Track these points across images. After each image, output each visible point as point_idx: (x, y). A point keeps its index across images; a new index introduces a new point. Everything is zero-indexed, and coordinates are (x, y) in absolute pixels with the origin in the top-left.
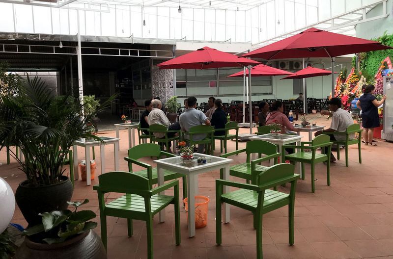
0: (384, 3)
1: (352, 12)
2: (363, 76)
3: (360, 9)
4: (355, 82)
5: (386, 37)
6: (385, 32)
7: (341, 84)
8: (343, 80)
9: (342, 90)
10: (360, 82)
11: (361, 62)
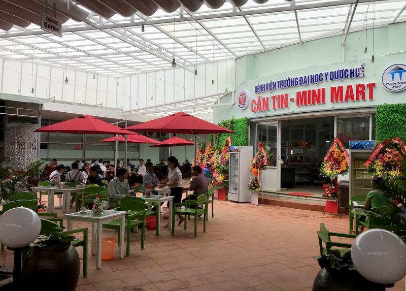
0: (233, 93)
1: (211, 96)
2: (217, 150)
3: (216, 95)
4: (212, 154)
5: (233, 120)
6: (233, 117)
7: (201, 154)
8: (203, 151)
9: (202, 160)
10: (215, 154)
11: (216, 138)
